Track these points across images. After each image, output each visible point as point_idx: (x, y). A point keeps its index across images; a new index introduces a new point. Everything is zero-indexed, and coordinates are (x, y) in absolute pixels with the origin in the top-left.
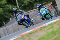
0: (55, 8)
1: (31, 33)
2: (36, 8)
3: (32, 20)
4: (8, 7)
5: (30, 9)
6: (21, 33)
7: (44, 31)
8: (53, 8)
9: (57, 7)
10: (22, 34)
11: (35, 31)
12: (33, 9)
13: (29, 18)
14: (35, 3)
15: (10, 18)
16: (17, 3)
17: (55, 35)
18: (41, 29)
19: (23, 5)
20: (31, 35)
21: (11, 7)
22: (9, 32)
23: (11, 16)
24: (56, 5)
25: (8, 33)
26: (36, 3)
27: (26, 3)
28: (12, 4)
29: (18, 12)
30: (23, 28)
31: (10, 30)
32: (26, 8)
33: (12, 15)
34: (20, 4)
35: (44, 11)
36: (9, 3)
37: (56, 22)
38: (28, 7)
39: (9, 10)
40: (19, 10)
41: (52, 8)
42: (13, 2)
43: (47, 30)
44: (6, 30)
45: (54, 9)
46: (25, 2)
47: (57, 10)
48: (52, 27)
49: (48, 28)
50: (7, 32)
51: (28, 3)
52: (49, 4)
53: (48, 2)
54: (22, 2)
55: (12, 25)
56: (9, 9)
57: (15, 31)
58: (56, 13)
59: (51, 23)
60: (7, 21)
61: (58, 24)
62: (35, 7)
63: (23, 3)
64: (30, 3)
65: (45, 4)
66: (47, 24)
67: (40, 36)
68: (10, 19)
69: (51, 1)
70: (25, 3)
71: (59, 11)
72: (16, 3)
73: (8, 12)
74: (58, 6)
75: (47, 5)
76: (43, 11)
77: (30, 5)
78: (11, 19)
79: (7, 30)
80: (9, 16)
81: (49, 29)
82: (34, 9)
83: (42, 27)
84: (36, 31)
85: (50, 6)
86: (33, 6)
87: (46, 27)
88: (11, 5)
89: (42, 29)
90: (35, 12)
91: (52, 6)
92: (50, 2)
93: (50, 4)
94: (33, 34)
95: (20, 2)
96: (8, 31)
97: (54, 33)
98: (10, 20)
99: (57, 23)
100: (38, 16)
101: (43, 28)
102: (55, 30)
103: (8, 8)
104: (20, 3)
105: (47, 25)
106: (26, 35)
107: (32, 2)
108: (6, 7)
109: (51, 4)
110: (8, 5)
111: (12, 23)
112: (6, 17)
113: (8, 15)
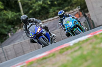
0: (85, 16)
1: (44, 58)
2: (53, 17)
3: (53, 34)
4: (6, 15)
5: (43, 18)
6: (27, 59)
7: (66, 54)
8: (82, 15)
9: (89, 15)
10: (30, 59)
11: (51, 55)
12: (47, 18)
13: (48, 31)
14: (50, 8)
15: (8, 32)
16: (21, 9)
17: (86, 61)
18: (61, 52)
19: (31, 11)
20: (45, 61)
21: (10, 14)
22: (8, 57)
23: (10, 30)
24: (87, 11)
25: (5, 58)
26: (53, 8)
27: (36, 8)
28: (13, 10)
29: (30, 21)
30: (31, 50)
31: (9, 53)
32: (36, 16)
33: (12, 29)
34: (27, 10)
35: (71, 22)
36: (6, 8)
37: (87, 40)
38: (39, 14)
39: (8, 19)
40: (32, 19)
41: (80, 16)
42: (13, 6)
43: (72, 53)
44: (3, 54)
45: (84, 19)
46: (34, 6)
47: (88, 19)
48: (81, 47)
49: (73, 50)
50: (4, 56)
51: (40, 8)
52: (75, 10)
53: (73, 7)
54: (28, 6)
55: (12, 44)
56: (7, 17)
57: (17, 55)
58: (86, 24)
59: (79, 42)
60: (4, 38)
61: (91, 43)
62: (51, 14)
63: (31, 8)
64: (43, 8)
65: (69, 9)
66: (71, 43)
67: (60, 64)
68: (9, 34)
69: (79, 4)
70: (34, 8)
71: (93, 21)
72: (19, 8)
73: (6, 22)
74: (90, 12)
75: (71, 11)
76: (69, 22)
77: (42, 11)
78: (11, 35)
79: (4, 52)
80: (8, 30)
81: (75, 51)
82: (50, 18)
83: (63, 49)
84: (53, 55)
85: (78, 13)
86: (48, 13)
87: (70, 47)
88: (10, 12)
89: (64, 52)
90: (52, 23)
91: (81, 13)
92: (78, 6)
93: (77, 9)
94: (47, 60)
95: (26, 6)
96: (6, 55)
97: (84, 58)
98: (8, 36)
99: (90, 41)
100: (57, 30)
101: (65, 50)
102: (85, 53)
103: (5, 17)
104: (26, 8)
105: (71, 45)
106: (37, 62)
107: (46, 6)
108: (3, 14)
109: (79, 10)
110: (5, 12)
111: (12, 41)
112: (3, 31)
113: (5, 28)
